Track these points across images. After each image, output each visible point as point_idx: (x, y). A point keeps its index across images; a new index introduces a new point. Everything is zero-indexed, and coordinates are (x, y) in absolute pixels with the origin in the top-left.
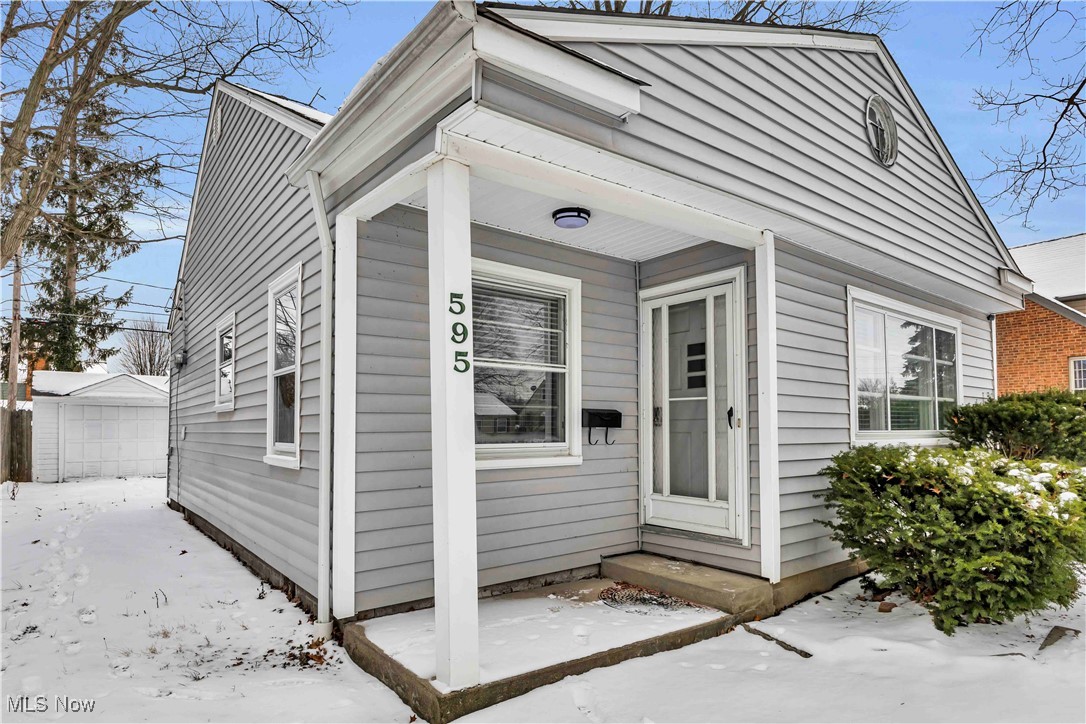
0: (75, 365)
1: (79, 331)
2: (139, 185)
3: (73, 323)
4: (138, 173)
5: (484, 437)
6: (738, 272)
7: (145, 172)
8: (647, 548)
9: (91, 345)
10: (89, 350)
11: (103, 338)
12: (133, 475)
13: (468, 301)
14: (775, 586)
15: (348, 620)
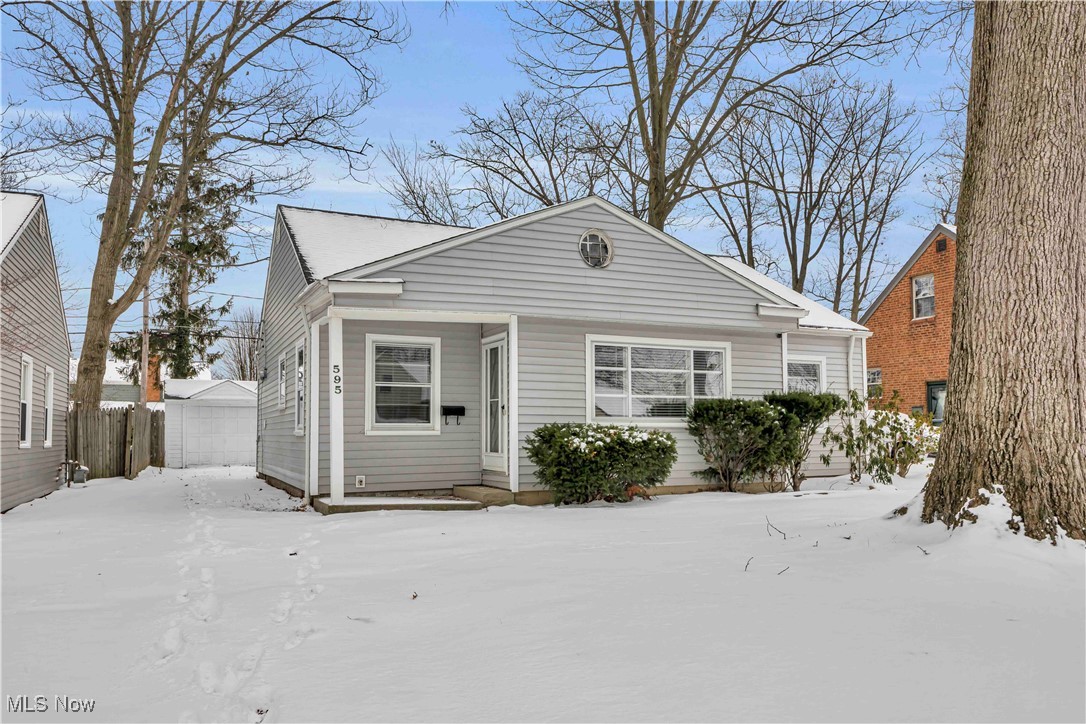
0: (189, 370)
1: (192, 340)
2: (238, 203)
3: (187, 332)
4: (237, 192)
5: (379, 419)
6: (504, 334)
7: (242, 190)
8: (484, 483)
9: (201, 351)
10: (199, 356)
11: (210, 344)
12: (234, 464)
13: (341, 368)
14: (515, 494)
15: (316, 496)
